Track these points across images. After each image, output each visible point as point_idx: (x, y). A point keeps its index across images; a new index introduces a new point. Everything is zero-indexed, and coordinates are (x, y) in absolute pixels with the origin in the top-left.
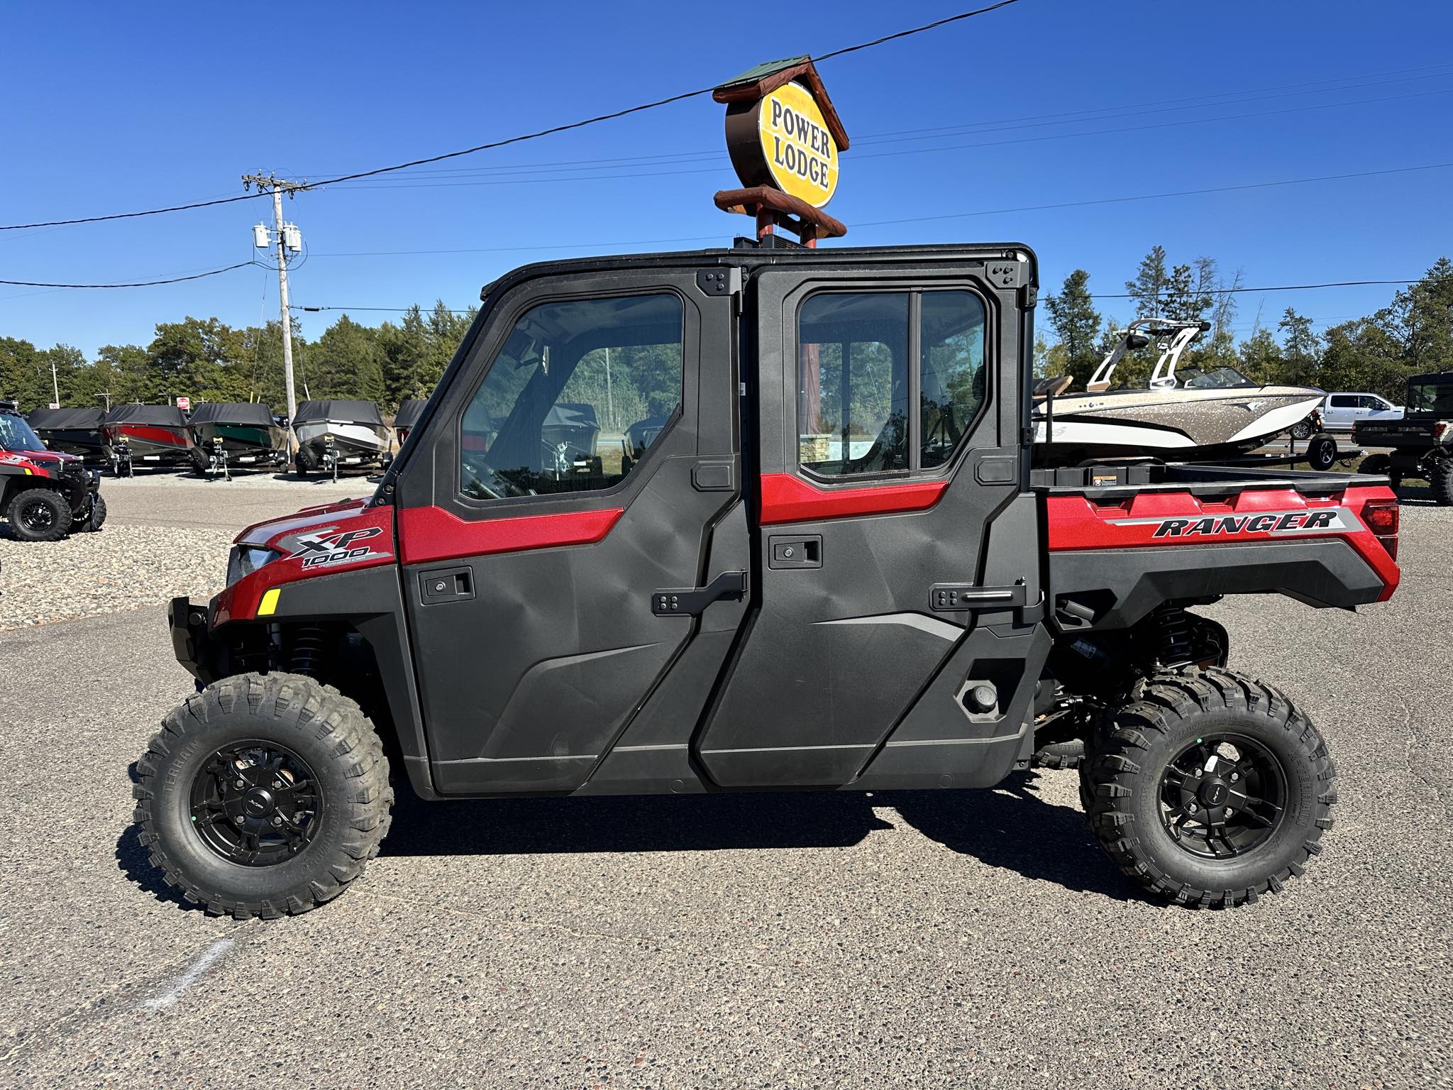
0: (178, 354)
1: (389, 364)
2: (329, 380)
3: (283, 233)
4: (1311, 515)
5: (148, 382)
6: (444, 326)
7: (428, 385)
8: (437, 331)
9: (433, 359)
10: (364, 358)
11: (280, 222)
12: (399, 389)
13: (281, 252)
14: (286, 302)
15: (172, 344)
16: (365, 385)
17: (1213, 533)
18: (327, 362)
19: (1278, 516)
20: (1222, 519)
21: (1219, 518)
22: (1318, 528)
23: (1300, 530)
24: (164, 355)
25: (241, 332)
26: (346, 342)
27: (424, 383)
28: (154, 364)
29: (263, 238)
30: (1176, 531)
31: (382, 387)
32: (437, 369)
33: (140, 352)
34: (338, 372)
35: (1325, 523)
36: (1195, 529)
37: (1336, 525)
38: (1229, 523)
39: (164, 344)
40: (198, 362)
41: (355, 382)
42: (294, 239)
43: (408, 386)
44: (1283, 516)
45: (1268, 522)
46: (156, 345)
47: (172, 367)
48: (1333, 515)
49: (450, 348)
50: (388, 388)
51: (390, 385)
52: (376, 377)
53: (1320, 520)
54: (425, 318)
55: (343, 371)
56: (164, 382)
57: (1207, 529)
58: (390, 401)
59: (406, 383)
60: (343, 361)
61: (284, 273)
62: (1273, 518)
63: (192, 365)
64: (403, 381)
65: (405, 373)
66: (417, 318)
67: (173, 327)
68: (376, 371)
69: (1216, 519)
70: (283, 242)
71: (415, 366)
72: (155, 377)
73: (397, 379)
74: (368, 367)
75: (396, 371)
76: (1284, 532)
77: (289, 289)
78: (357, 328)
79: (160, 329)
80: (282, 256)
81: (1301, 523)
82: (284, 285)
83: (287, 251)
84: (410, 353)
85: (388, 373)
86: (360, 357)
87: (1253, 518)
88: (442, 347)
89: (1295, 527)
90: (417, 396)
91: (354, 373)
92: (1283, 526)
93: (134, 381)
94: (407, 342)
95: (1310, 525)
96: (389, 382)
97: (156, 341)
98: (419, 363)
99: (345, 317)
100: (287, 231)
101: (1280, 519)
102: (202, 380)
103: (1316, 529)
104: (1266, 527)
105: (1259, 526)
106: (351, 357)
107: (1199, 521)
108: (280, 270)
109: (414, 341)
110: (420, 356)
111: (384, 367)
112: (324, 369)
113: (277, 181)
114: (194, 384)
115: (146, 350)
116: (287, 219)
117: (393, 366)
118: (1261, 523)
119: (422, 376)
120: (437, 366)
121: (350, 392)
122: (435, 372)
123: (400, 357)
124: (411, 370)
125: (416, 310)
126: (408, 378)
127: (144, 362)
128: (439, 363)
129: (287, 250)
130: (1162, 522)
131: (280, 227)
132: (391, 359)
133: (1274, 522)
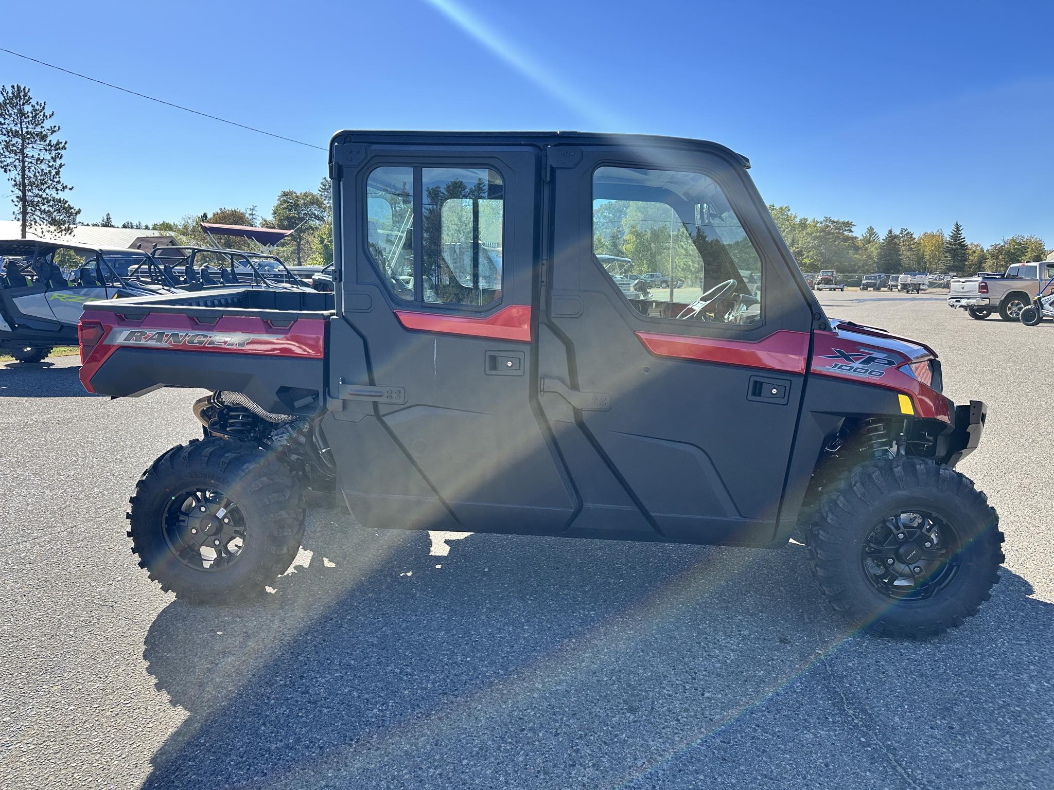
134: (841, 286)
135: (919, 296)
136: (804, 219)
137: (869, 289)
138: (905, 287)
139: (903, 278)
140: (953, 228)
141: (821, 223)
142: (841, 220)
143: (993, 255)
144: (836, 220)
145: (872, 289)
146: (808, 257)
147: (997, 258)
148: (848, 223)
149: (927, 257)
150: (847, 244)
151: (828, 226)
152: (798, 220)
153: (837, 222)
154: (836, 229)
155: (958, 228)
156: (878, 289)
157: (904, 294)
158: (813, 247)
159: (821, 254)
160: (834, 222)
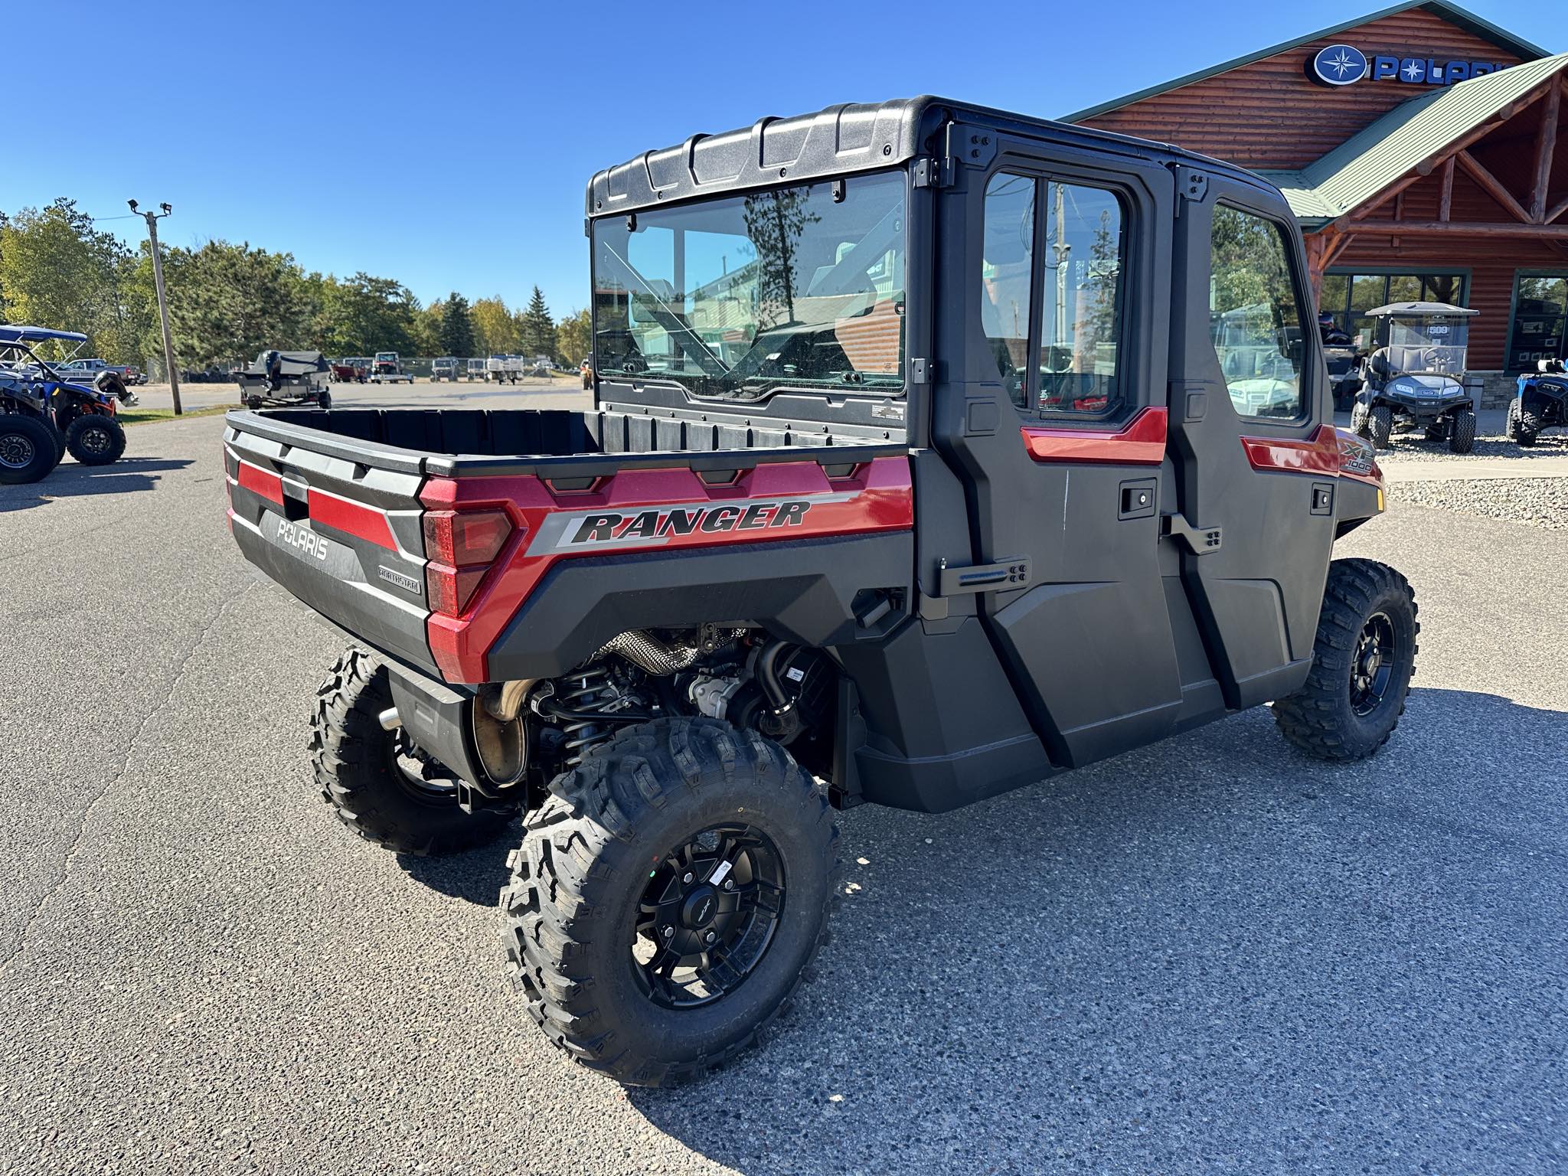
134: (409, 376)
135: (515, 388)
136: (316, 274)
137: (442, 379)
138: (498, 376)
139: (491, 363)
140: (533, 294)
141: (353, 281)
142: (382, 278)
143: (566, 331)
144: (374, 278)
145: (446, 379)
146: (341, 333)
147: (571, 336)
148: (392, 282)
149: (488, 334)
150: (395, 314)
151: (363, 286)
152: (306, 276)
153: (377, 281)
154: (377, 291)
155: (538, 295)
156: (455, 380)
157: (495, 386)
158: (347, 318)
159: (362, 329)
160: (371, 280)
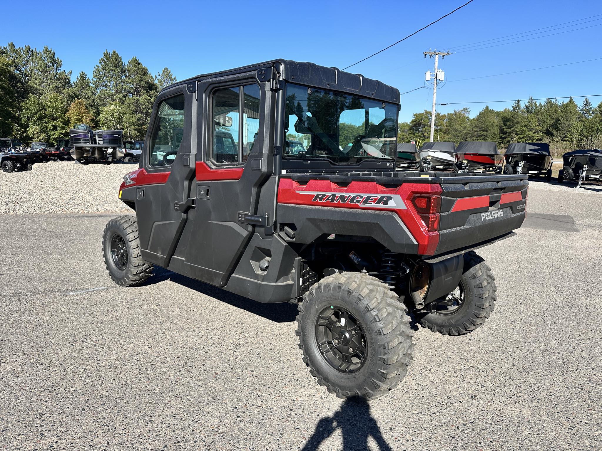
0: (420, 125)
1: (503, 127)
2: (476, 134)
3: (437, 74)
4: (379, 197)
5: (408, 136)
6: (532, 108)
7: (519, 136)
8: (528, 111)
9: (523, 124)
10: (492, 124)
11: (436, 69)
12: (505, 138)
13: (435, 82)
14: (435, 102)
15: (418, 121)
16: (491, 136)
17: (335, 202)
18: (476, 127)
19: (364, 196)
20: (339, 195)
21: (338, 194)
22: (382, 205)
23: (374, 205)
24: (415, 125)
25: (445, 115)
26: (486, 118)
27: (517, 134)
28: (411, 129)
29: (428, 76)
30: (321, 199)
31: (498, 137)
32: (525, 128)
33: (407, 124)
34: (480, 131)
35: (386, 203)
36: (328, 199)
37: (392, 204)
38: (342, 197)
39: (415, 121)
40: (426, 127)
41: (487, 135)
42: (441, 76)
43: (510, 136)
44: (366, 196)
45: (359, 199)
46: (412, 122)
47: (417, 130)
48: (390, 198)
49: (533, 118)
50: (501, 137)
51: (501, 136)
52: (496, 132)
53: (384, 200)
54: (523, 105)
55: (482, 130)
56: (413, 136)
57: (333, 200)
58: (501, 143)
59: (509, 135)
60: (483, 126)
61: (435, 90)
62: (361, 197)
63: (424, 129)
64: (508, 134)
65: (509, 130)
66: (518, 106)
67: (419, 114)
68: (496, 130)
69: (337, 195)
70: (436, 78)
71: (514, 127)
72: (410, 134)
73: (505, 133)
74: (494, 128)
75: (505, 130)
76: (367, 205)
77: (437, 97)
78: (492, 112)
79: (414, 115)
80: (435, 83)
81: (374, 202)
82: (435, 95)
83: (438, 82)
84: (513, 121)
85: (502, 131)
86: (491, 124)
87: (353, 196)
88: (529, 118)
89: (371, 203)
90: (513, 141)
91: (487, 131)
92: (365, 202)
93: (403, 136)
94: (512, 117)
95: (378, 203)
96: (501, 135)
97: (413, 120)
98: (516, 126)
99: (487, 107)
100: (438, 73)
101: (365, 197)
102: (427, 135)
103: (381, 205)
104: (358, 201)
105: (355, 201)
106: (486, 124)
107: (330, 195)
108: (434, 89)
109: (515, 116)
110: (517, 123)
111: (501, 128)
112: (474, 130)
113: (437, 53)
114: (424, 136)
115: (409, 123)
116: (439, 68)
117: (504, 128)
118: (356, 199)
119: (517, 132)
120: (524, 127)
121: (484, 139)
122: (523, 130)
123: (508, 124)
124: (512, 129)
125: (519, 102)
126: (510, 132)
127: (408, 128)
128: (526, 126)
129: (438, 80)
130: (316, 194)
131: (436, 72)
132: (504, 125)
133: (362, 199)
